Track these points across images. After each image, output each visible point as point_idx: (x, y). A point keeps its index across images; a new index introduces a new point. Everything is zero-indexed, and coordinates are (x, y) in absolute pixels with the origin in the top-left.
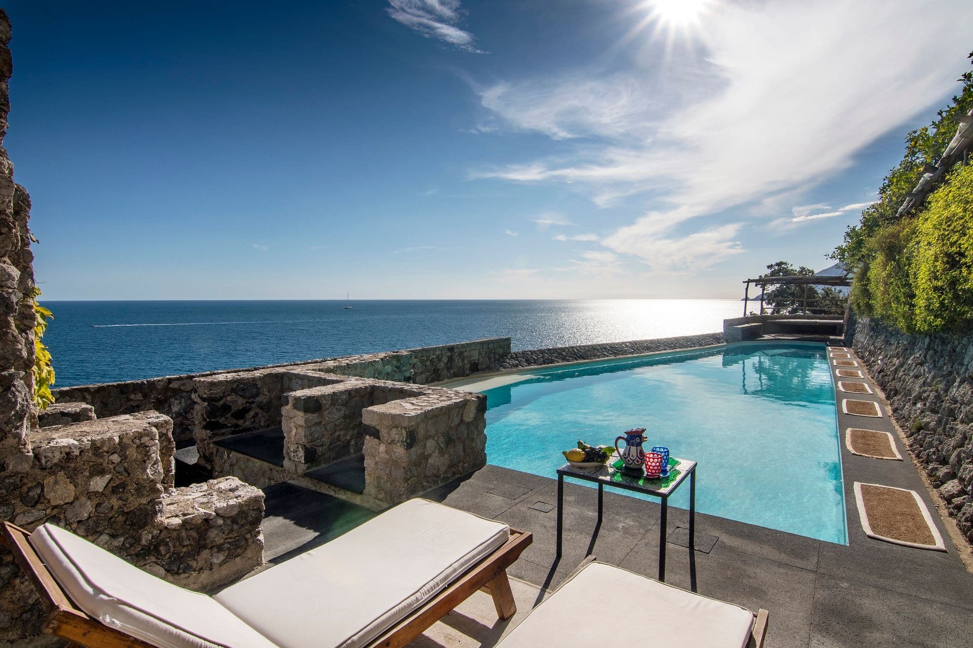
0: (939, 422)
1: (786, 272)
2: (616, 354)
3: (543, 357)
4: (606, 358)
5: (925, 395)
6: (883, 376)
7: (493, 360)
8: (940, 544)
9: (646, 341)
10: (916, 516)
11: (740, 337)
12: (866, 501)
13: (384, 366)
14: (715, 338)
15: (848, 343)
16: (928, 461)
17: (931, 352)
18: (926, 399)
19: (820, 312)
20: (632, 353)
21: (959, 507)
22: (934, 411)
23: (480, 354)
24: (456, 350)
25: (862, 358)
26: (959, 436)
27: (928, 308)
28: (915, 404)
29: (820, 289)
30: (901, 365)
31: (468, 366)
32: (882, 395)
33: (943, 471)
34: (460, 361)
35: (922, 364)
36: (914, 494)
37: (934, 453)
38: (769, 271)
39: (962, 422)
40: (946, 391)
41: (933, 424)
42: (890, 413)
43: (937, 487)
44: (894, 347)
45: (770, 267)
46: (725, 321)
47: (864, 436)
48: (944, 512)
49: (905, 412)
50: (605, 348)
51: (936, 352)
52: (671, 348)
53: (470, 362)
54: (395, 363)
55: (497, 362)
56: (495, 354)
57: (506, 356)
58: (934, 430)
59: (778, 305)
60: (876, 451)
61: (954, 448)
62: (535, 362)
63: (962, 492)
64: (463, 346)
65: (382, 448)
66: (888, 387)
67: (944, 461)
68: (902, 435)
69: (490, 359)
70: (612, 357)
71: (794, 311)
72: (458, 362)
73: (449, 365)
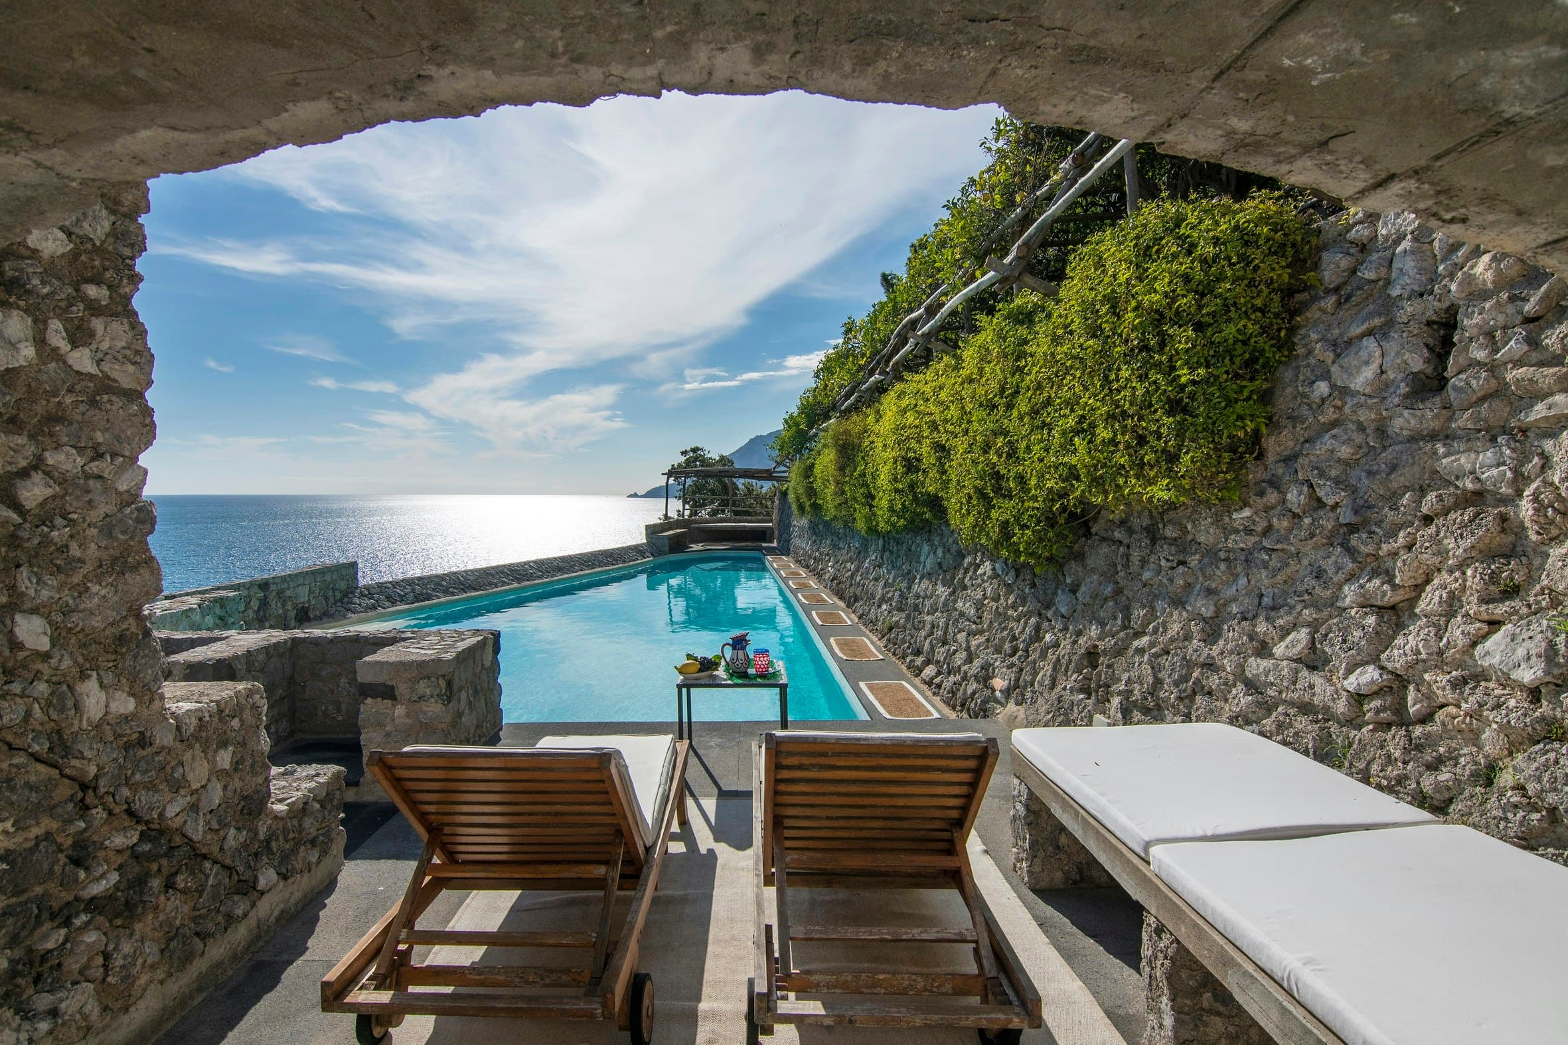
0: (908, 618)
1: (704, 462)
2: (519, 580)
3: (413, 591)
4: (507, 587)
5: (889, 595)
6: (838, 584)
7: (331, 600)
8: (936, 715)
9: (555, 559)
10: (913, 699)
11: (667, 549)
12: (875, 695)
13: (203, 617)
14: (637, 550)
15: (784, 550)
16: (904, 657)
17: (887, 554)
18: (891, 599)
19: (748, 513)
20: (540, 577)
21: (939, 686)
22: (900, 610)
23: (311, 592)
24: (273, 587)
25: (807, 567)
26: (928, 627)
27: (891, 509)
28: (880, 606)
29: (740, 483)
30: (857, 570)
31: (292, 614)
32: (842, 604)
33: (919, 661)
34: (279, 605)
35: (879, 566)
36: (904, 683)
37: (909, 648)
38: (683, 459)
39: (928, 614)
40: (909, 588)
41: (902, 621)
42: (856, 620)
43: (917, 675)
44: (844, 552)
45: (684, 453)
46: (648, 527)
47: (847, 643)
48: (929, 693)
49: (872, 616)
50: (503, 572)
51: (891, 553)
52: (589, 567)
53: (295, 606)
54: (218, 611)
55: (339, 604)
56: (334, 590)
57: (353, 593)
58: (905, 628)
59: (695, 505)
60: (863, 655)
61: (926, 638)
62: (403, 599)
63: (939, 673)
64: (283, 578)
65: (400, 710)
66: (847, 596)
67: (918, 652)
68: (875, 639)
69: (326, 599)
70: (515, 585)
71: (714, 513)
72: (276, 608)
73: (262, 613)
